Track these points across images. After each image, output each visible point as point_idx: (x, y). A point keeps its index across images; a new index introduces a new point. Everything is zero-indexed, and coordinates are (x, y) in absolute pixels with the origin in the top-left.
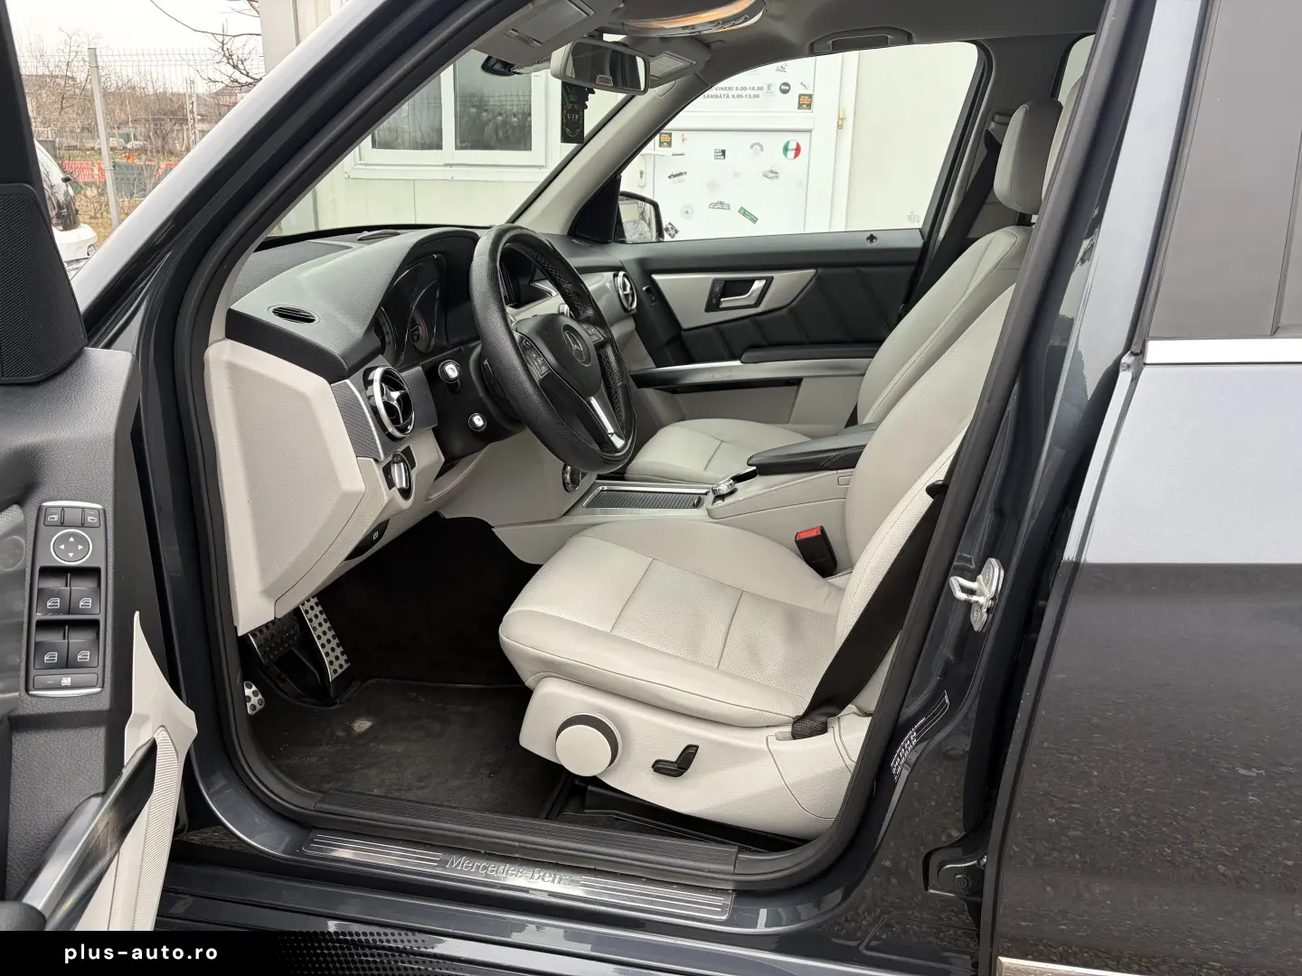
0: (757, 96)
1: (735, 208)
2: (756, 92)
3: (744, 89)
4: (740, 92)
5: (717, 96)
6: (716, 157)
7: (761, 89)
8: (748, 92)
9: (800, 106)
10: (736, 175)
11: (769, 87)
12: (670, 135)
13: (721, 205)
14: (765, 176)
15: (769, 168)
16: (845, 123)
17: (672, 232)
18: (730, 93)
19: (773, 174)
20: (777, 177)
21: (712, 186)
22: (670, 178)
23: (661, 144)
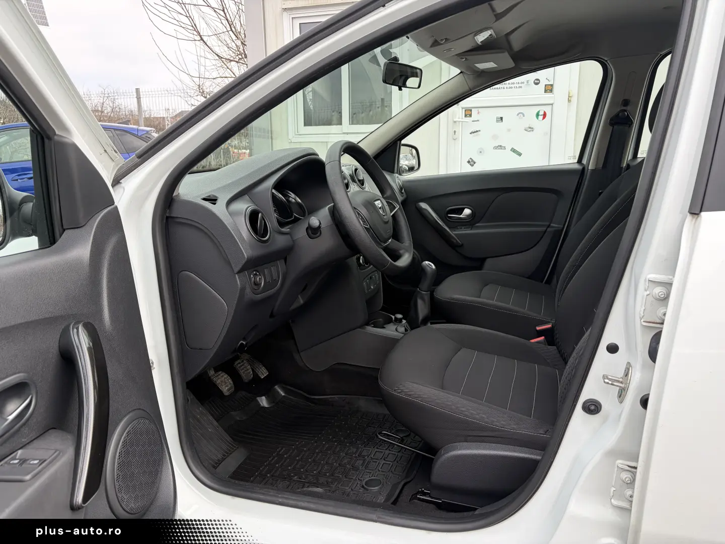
1: (509, 148)
2: (520, 85)
4: (511, 86)
5: (497, 88)
6: (497, 121)
7: (523, 83)
8: (516, 85)
9: (546, 91)
10: (509, 130)
11: (528, 81)
12: (471, 110)
13: (500, 147)
14: (526, 130)
15: (528, 126)
16: (572, 99)
17: (472, 163)
18: (505, 86)
19: (531, 129)
20: (533, 131)
21: (495, 137)
22: (471, 133)
23: (466, 116)
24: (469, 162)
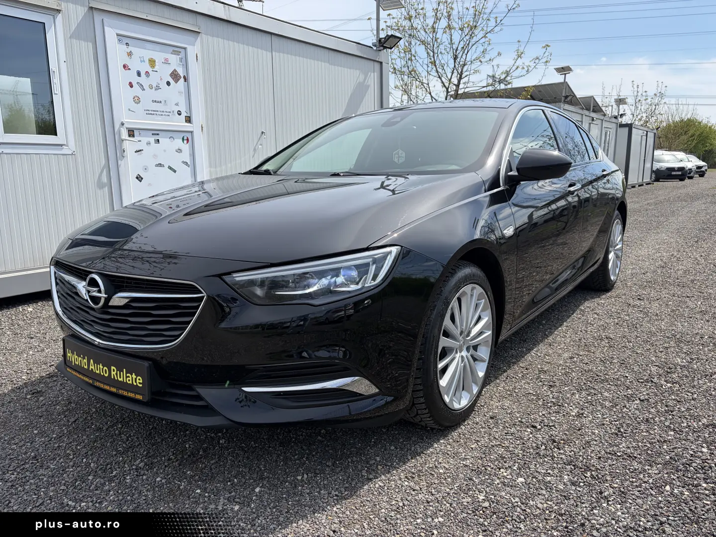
0: (169, 115)
1: (166, 166)
2: (168, 114)
3: (162, 112)
4: (162, 113)
5: (151, 114)
6: (155, 143)
7: (169, 112)
8: (165, 113)
9: (186, 121)
10: (165, 151)
11: (173, 111)
12: (133, 131)
13: (160, 165)
14: (176, 151)
15: (177, 148)
17: (140, 179)
18: (158, 113)
19: (179, 151)
20: (181, 152)
21: (155, 156)
22: (136, 152)
23: (129, 136)
24: (137, 178)
